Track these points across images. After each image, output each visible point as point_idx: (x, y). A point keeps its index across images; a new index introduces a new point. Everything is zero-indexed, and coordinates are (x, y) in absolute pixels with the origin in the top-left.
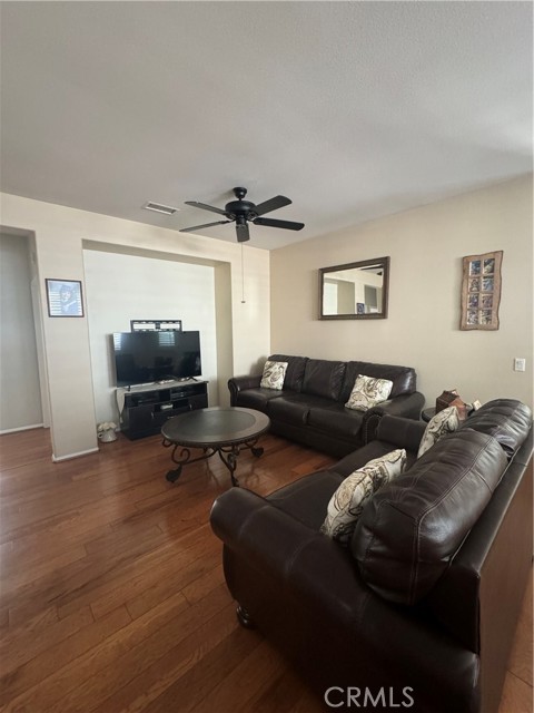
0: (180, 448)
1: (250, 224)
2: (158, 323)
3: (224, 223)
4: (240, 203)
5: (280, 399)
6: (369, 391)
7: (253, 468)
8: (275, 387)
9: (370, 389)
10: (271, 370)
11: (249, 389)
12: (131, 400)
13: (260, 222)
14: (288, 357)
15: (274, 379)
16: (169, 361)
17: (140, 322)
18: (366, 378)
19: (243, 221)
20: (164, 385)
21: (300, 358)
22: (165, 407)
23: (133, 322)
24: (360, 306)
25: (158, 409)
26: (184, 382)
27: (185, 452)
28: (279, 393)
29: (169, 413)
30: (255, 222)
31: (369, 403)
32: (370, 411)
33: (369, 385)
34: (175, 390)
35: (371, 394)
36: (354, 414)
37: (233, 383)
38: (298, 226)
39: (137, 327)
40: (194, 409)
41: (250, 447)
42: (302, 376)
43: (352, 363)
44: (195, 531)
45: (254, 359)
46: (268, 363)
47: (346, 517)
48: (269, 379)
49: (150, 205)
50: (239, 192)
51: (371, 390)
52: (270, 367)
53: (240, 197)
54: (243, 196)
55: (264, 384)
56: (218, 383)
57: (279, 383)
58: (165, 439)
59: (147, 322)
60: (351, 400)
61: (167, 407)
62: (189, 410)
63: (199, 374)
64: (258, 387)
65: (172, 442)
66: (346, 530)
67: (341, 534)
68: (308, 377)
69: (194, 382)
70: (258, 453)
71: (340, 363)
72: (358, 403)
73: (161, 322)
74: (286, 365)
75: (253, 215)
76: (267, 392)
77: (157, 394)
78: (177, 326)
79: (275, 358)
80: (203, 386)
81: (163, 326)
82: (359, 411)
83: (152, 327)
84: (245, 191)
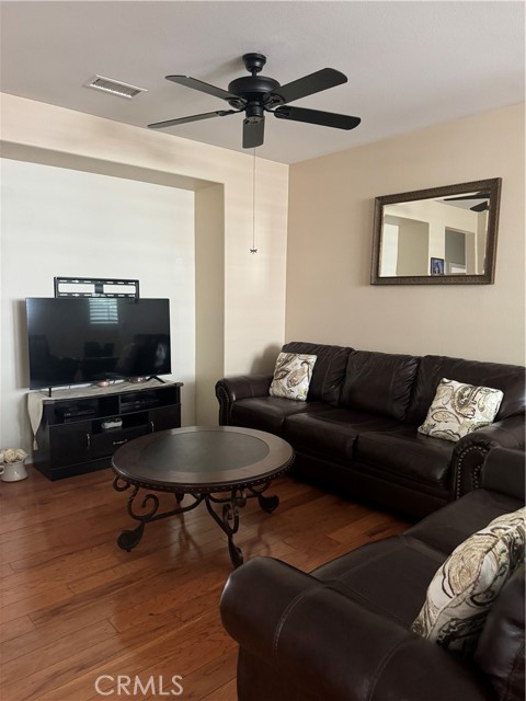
0: (143, 492)
1: (269, 116)
2: (99, 283)
3: (224, 113)
4: (254, 80)
5: (304, 416)
6: (461, 406)
7: (260, 532)
8: (294, 395)
9: (462, 402)
10: (289, 367)
11: (251, 397)
12: (54, 412)
13: (286, 113)
14: (316, 346)
15: (293, 383)
16: (109, 348)
17: (70, 280)
18: (457, 385)
19: (258, 110)
20: (108, 387)
21: (337, 349)
22: (109, 425)
23: (57, 280)
24: (436, 263)
25: (97, 428)
26: (141, 384)
27: (152, 500)
28: (302, 406)
29: (115, 434)
30: (278, 114)
31: (462, 426)
32: (463, 440)
33: (461, 396)
34: (125, 397)
35: (464, 411)
36: (437, 445)
37: (224, 388)
38: (349, 123)
39: (64, 288)
40: (158, 429)
41: (257, 494)
42: (342, 379)
43: (429, 358)
44: (173, 633)
45: (258, 349)
46: (283, 356)
47: (464, 607)
48: (284, 382)
49: (98, 82)
50: (253, 61)
51: (465, 404)
52: (287, 362)
53: (254, 69)
54: (260, 69)
55: (276, 389)
56: (196, 387)
57: (301, 389)
58: (119, 476)
59: (82, 280)
60: (429, 421)
61: (112, 425)
62: (148, 431)
63: (167, 370)
64: (266, 395)
65: (129, 482)
66: (461, 630)
67: (451, 637)
68: (351, 381)
69: (159, 384)
70: (269, 505)
71: (408, 358)
72: (441, 427)
73: (105, 281)
74: (313, 359)
75: (277, 101)
76: (280, 402)
77: (96, 404)
78: (130, 290)
79: (295, 348)
80: (174, 391)
81: (107, 289)
82: (445, 441)
83: (90, 289)
84: (263, 60)
